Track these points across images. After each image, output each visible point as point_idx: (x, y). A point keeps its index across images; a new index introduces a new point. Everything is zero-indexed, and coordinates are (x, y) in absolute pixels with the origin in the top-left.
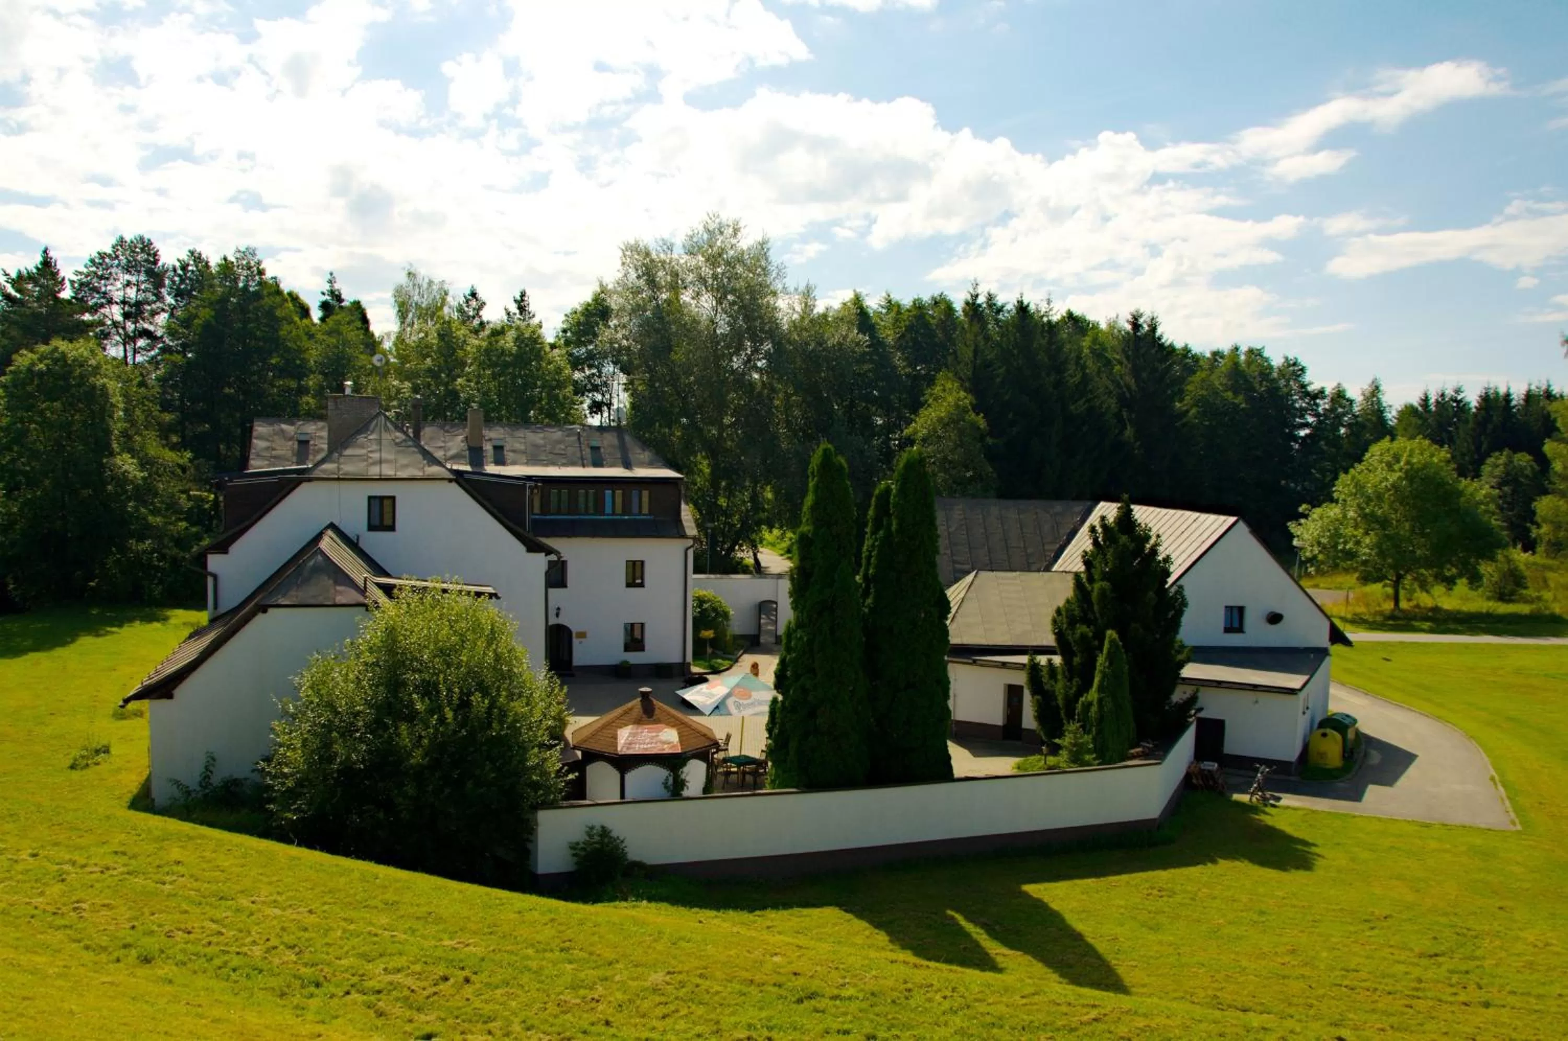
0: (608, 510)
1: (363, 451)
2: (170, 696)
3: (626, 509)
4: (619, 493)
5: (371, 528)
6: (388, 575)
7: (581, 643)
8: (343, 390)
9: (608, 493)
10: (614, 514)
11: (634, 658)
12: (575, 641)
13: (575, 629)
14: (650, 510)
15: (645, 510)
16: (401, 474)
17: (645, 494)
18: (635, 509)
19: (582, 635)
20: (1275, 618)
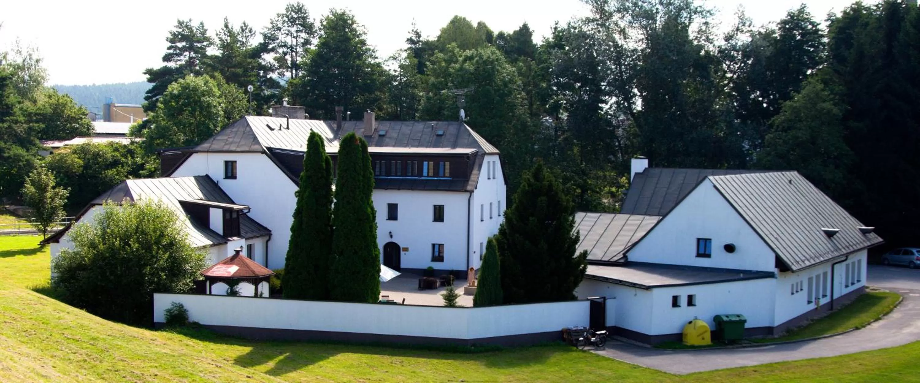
0: (425, 173)
1: (226, 138)
2: (58, 242)
3: (436, 174)
4: (431, 163)
5: (227, 177)
6: (233, 203)
7: (405, 254)
8: (282, 104)
9: (425, 163)
10: (428, 176)
11: (437, 266)
12: (402, 253)
13: (402, 246)
14: (450, 173)
15: (447, 174)
16: (239, 150)
17: (447, 164)
18: (441, 173)
19: (406, 249)
20: (730, 248)
